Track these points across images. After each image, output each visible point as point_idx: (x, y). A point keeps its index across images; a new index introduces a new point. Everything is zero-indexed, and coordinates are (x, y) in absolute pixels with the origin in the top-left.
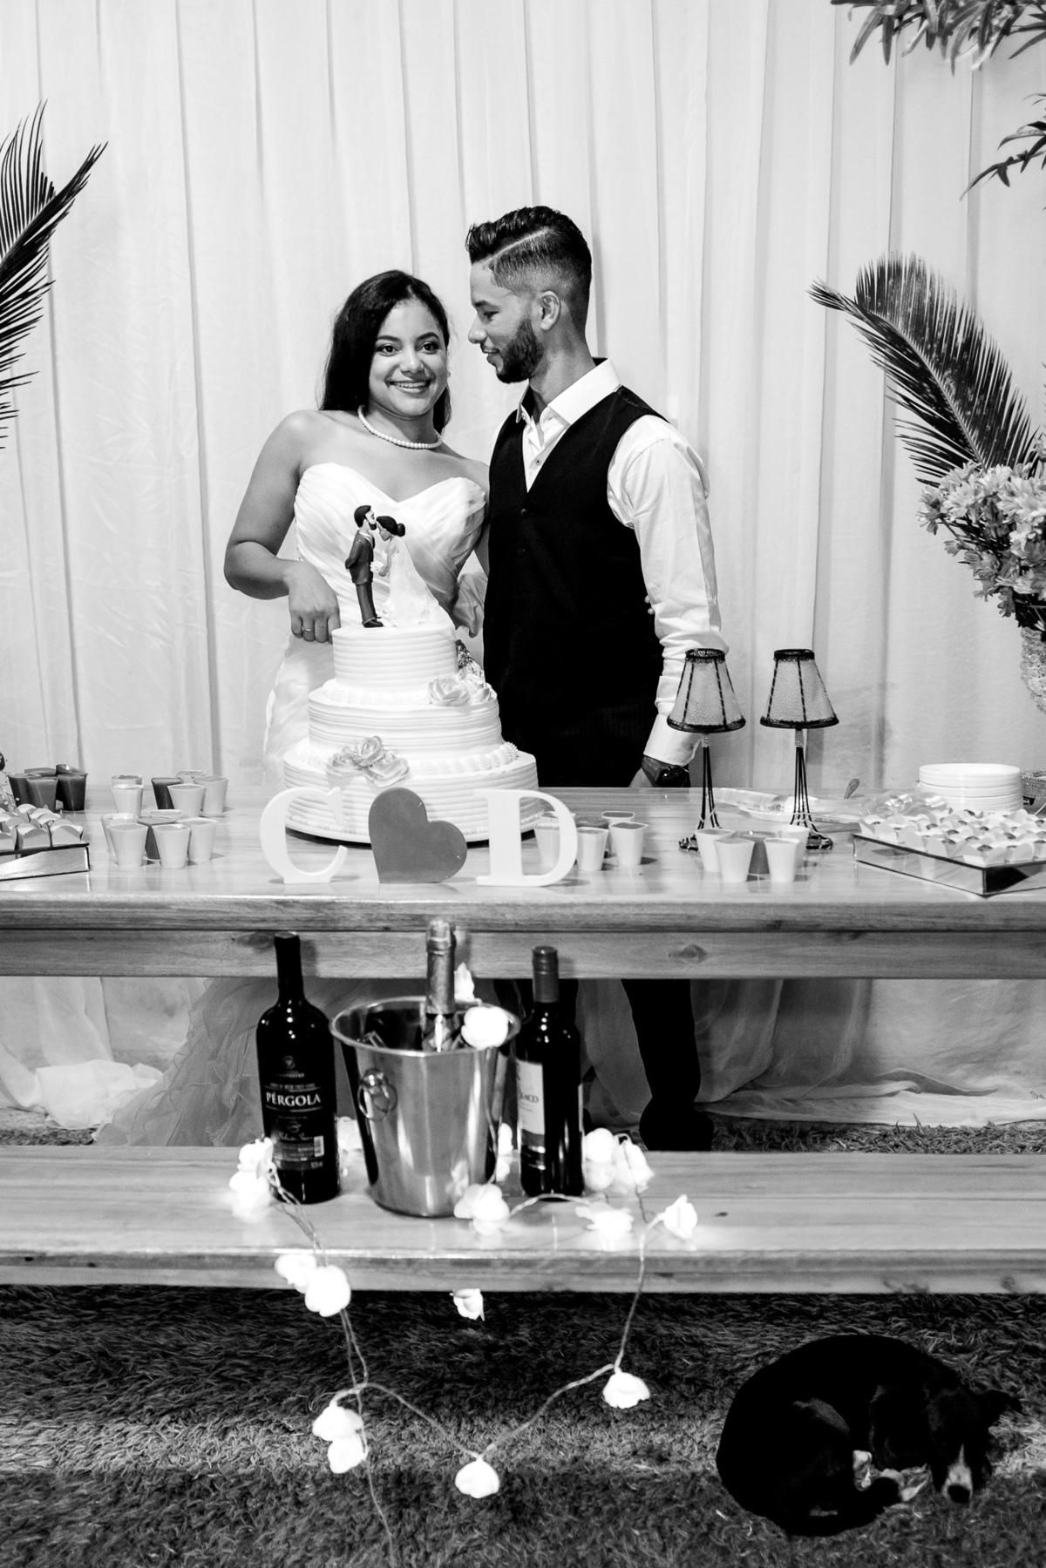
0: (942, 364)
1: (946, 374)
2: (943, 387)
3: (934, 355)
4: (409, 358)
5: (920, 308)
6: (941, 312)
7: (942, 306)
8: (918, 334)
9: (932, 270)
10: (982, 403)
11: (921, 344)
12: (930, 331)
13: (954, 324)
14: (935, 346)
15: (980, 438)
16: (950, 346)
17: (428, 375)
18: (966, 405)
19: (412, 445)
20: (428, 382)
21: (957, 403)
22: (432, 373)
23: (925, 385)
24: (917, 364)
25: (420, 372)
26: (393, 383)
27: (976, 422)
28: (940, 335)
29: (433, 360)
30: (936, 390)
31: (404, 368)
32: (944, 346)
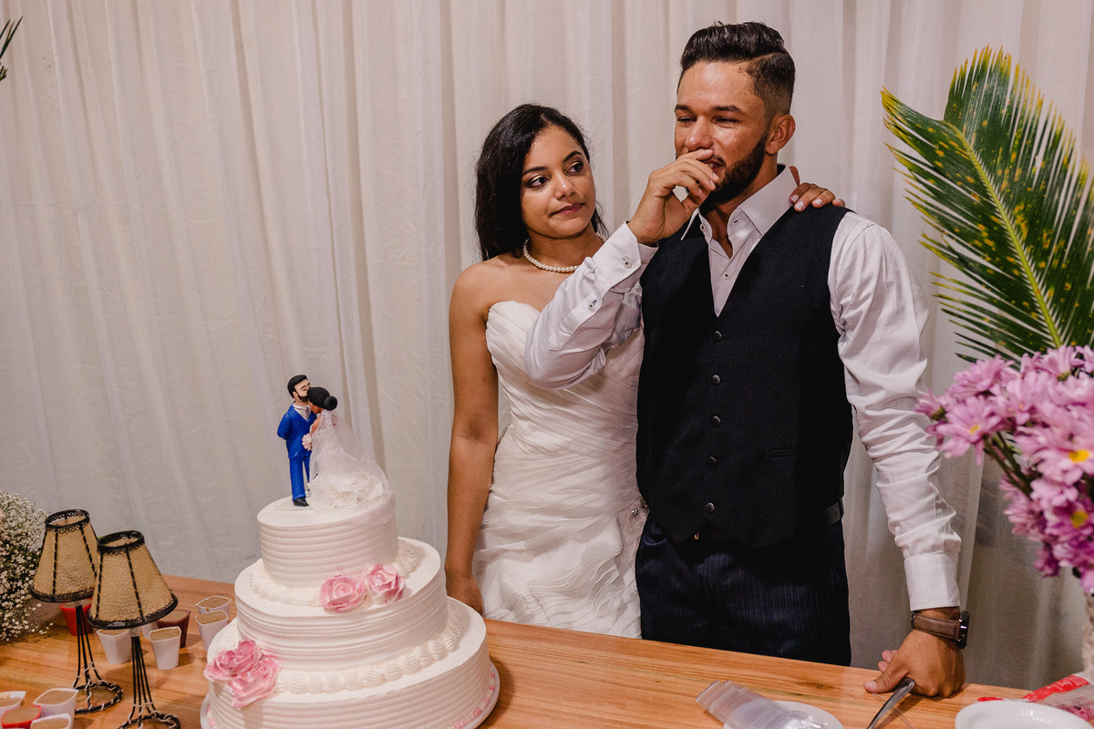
1: (1016, 210)
3: (1003, 185)
4: (561, 184)
9: (1016, 70)
10: (1061, 252)
14: (1006, 171)
15: (1055, 300)
16: (1024, 171)
18: (1039, 254)
21: (1028, 250)
25: (573, 193)
27: (1053, 278)
31: (559, 194)
32: (1018, 172)
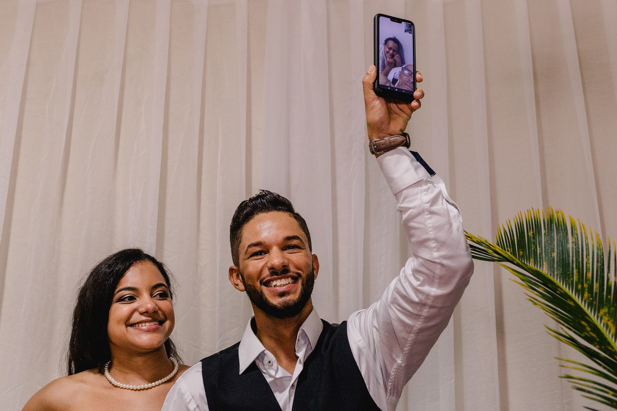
0: (596, 303)
2: (601, 326)
3: (586, 295)
4: (146, 302)
5: (564, 252)
6: (588, 255)
7: (587, 249)
8: (566, 275)
9: (570, 217)
11: (571, 285)
12: (579, 272)
13: (603, 265)
14: (586, 286)
16: (602, 286)
17: (162, 317)
19: (150, 385)
20: (161, 323)
22: (164, 314)
23: (583, 323)
24: (572, 303)
25: (155, 312)
26: (132, 325)
28: (590, 275)
29: (163, 304)
30: (595, 329)
31: (143, 310)
32: (596, 286)
